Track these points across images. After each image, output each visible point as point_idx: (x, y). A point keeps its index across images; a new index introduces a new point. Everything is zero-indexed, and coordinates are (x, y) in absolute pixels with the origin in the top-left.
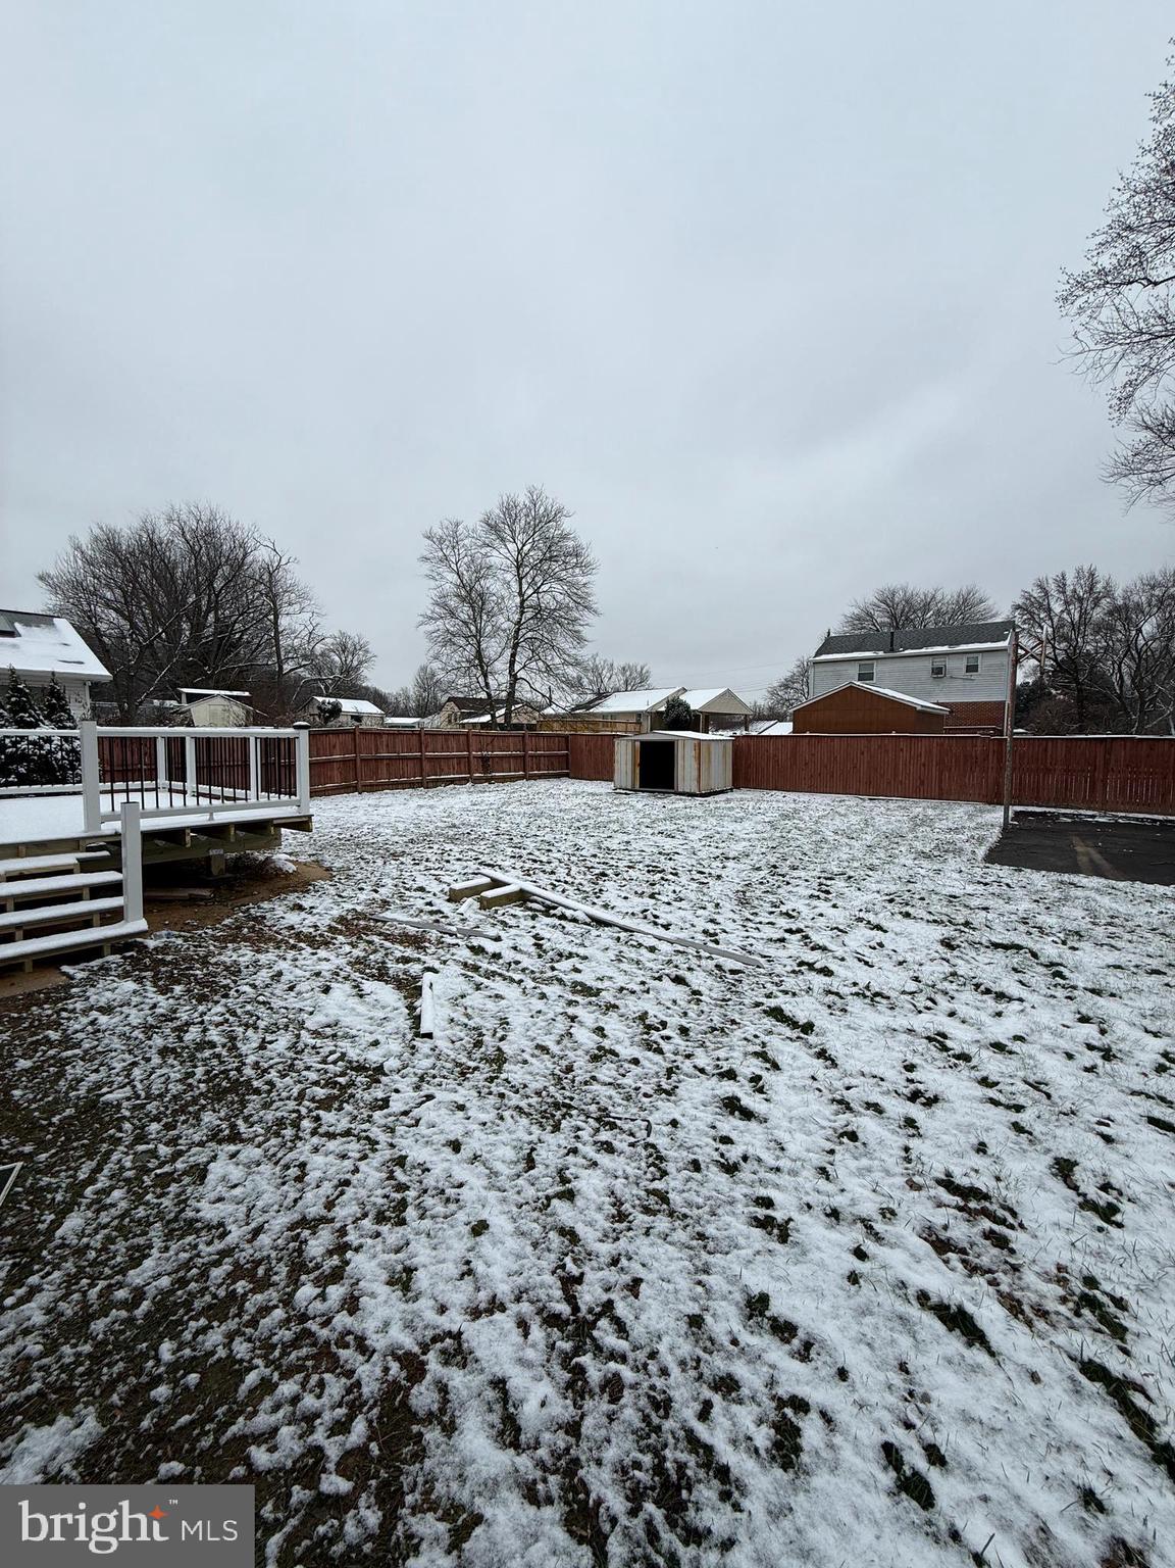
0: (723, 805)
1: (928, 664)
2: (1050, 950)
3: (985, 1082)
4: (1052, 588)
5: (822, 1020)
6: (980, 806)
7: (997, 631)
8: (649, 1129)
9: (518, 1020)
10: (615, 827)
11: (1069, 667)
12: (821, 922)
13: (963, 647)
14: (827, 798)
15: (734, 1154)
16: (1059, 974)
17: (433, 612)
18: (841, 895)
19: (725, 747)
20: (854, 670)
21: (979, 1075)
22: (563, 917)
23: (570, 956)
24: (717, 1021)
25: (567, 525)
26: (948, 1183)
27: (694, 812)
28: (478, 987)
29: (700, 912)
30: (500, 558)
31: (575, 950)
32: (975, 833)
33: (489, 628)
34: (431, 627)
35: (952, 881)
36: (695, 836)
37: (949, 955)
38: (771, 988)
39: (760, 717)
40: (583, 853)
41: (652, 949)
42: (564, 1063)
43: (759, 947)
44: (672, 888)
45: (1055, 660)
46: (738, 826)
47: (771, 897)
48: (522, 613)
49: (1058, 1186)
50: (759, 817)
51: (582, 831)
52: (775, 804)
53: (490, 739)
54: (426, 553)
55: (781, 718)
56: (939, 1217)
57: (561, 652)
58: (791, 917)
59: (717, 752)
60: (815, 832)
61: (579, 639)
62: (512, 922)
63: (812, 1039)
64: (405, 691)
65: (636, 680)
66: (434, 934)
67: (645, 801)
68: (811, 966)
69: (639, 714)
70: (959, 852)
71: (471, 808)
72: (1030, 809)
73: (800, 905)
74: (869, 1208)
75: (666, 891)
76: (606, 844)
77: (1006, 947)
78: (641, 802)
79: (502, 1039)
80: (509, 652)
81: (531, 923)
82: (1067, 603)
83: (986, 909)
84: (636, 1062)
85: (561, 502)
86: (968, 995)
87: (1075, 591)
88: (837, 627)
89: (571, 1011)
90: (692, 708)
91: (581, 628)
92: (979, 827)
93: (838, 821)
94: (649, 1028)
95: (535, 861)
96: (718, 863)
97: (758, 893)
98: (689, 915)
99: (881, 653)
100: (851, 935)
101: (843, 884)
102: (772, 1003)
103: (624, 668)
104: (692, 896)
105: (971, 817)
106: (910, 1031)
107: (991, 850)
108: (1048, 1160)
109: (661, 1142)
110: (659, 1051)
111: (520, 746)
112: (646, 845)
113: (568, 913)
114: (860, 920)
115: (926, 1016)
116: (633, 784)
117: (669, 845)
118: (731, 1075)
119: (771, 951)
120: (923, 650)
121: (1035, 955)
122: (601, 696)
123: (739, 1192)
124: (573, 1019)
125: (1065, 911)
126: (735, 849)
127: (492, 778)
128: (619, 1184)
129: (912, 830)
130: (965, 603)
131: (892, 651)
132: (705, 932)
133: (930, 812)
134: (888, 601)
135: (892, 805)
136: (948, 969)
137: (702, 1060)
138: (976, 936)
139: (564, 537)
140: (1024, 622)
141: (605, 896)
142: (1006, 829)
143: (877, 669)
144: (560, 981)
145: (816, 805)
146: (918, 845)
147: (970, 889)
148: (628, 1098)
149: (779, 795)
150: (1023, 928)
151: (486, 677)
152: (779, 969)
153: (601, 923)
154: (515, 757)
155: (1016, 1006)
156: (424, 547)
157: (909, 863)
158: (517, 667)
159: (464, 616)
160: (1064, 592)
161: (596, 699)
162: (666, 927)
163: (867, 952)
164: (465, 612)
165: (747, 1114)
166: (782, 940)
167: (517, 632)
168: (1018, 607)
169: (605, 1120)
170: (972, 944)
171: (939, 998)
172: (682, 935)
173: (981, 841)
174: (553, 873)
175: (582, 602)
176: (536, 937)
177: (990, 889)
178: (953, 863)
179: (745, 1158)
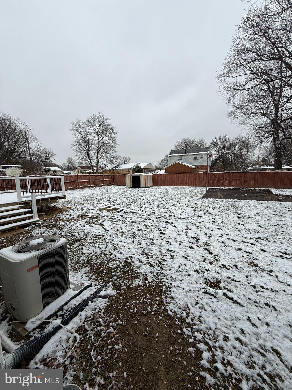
0: (151, 189)
1: (193, 157)
2: (210, 210)
3: (197, 227)
4: (218, 139)
5: (174, 222)
6: (203, 187)
7: (207, 149)
8: (150, 237)
9: (123, 227)
10: (129, 195)
11: (222, 157)
12: (173, 209)
13: (200, 153)
14: (173, 187)
15: (162, 238)
16: (210, 213)
17: (75, 144)
18: (176, 205)
19: (151, 177)
20: (178, 158)
21: (197, 226)
22: (125, 212)
23: (129, 218)
24: (157, 224)
25: (109, 122)
26: (191, 237)
27: (145, 191)
28: (114, 224)
29: (151, 209)
30: (92, 130)
31: (129, 217)
32: (201, 193)
33: (91, 148)
34: (75, 148)
35: (196, 201)
36: (147, 196)
37: (194, 212)
38: (165, 219)
39: (157, 169)
40: (124, 200)
41: (144, 216)
42: (134, 232)
43: (163, 214)
44: (145, 206)
45: (219, 155)
46: (155, 194)
47: (164, 206)
48: (99, 144)
49: (205, 236)
50: (159, 192)
51: (122, 196)
52: (162, 189)
53: (94, 177)
54: (72, 128)
55: (162, 169)
56: (190, 240)
57: (109, 154)
58: (168, 209)
59: (149, 178)
60: (171, 194)
61: (114, 151)
62: (115, 213)
63: (173, 225)
64: (64, 164)
65: (127, 161)
66: (100, 217)
67: (134, 190)
68: (172, 216)
69: (129, 169)
70: (197, 196)
71: (94, 193)
72: (212, 187)
73: (169, 207)
74: (181, 240)
75: (144, 207)
76: (128, 199)
77: (203, 210)
78: (133, 190)
79: (122, 230)
80: (96, 154)
81: (119, 213)
82: (221, 142)
83: (201, 205)
84: (145, 230)
85: (107, 116)
86: (197, 217)
87: (222, 140)
88: (174, 148)
89: (132, 225)
90: (142, 167)
91: (114, 148)
92: (202, 191)
93: (175, 192)
94: (146, 226)
95: (115, 203)
96: (152, 201)
97: (161, 206)
98: (149, 210)
99: (183, 154)
100: (178, 210)
101: (177, 203)
102: (166, 221)
103: (124, 158)
104: (149, 207)
105: (201, 189)
106: (187, 222)
107: (203, 195)
108: (204, 233)
109: (152, 238)
110: (149, 229)
111: (102, 178)
112: (137, 198)
113: (126, 211)
114: (180, 208)
115: (190, 220)
116: (131, 186)
117: (142, 198)
118: (161, 230)
119: (165, 214)
120: (192, 154)
121: (207, 211)
122: (119, 165)
123: (164, 241)
124: (133, 226)
125: (214, 204)
126: (155, 198)
127: (96, 186)
128: (147, 243)
129: (189, 193)
130: (201, 142)
131: (185, 154)
132: (153, 212)
133: (193, 189)
134: (184, 141)
135: (186, 188)
136: (194, 214)
137: (156, 229)
138: (199, 209)
139: (109, 125)
140: (213, 147)
141: (132, 208)
142: (207, 191)
143: (183, 158)
144: (128, 221)
145: (171, 189)
146: (190, 195)
147: (199, 202)
148: (146, 234)
149: (163, 187)
150: (206, 207)
151: (90, 161)
152: (166, 216)
153: (132, 212)
154: (101, 181)
155: (203, 218)
156: (72, 127)
157: (189, 198)
158: (99, 158)
159: (84, 145)
160: (220, 140)
161: (118, 166)
162: (145, 212)
163: (181, 213)
164: (83, 144)
165: (164, 234)
166: (167, 212)
167: (98, 149)
168: (212, 143)
169: (142, 237)
170: (198, 210)
171: (192, 218)
172: (148, 213)
173: (202, 194)
174: (119, 205)
175: (114, 142)
176: (121, 215)
177: (202, 202)
178: (196, 198)
179: (164, 238)
